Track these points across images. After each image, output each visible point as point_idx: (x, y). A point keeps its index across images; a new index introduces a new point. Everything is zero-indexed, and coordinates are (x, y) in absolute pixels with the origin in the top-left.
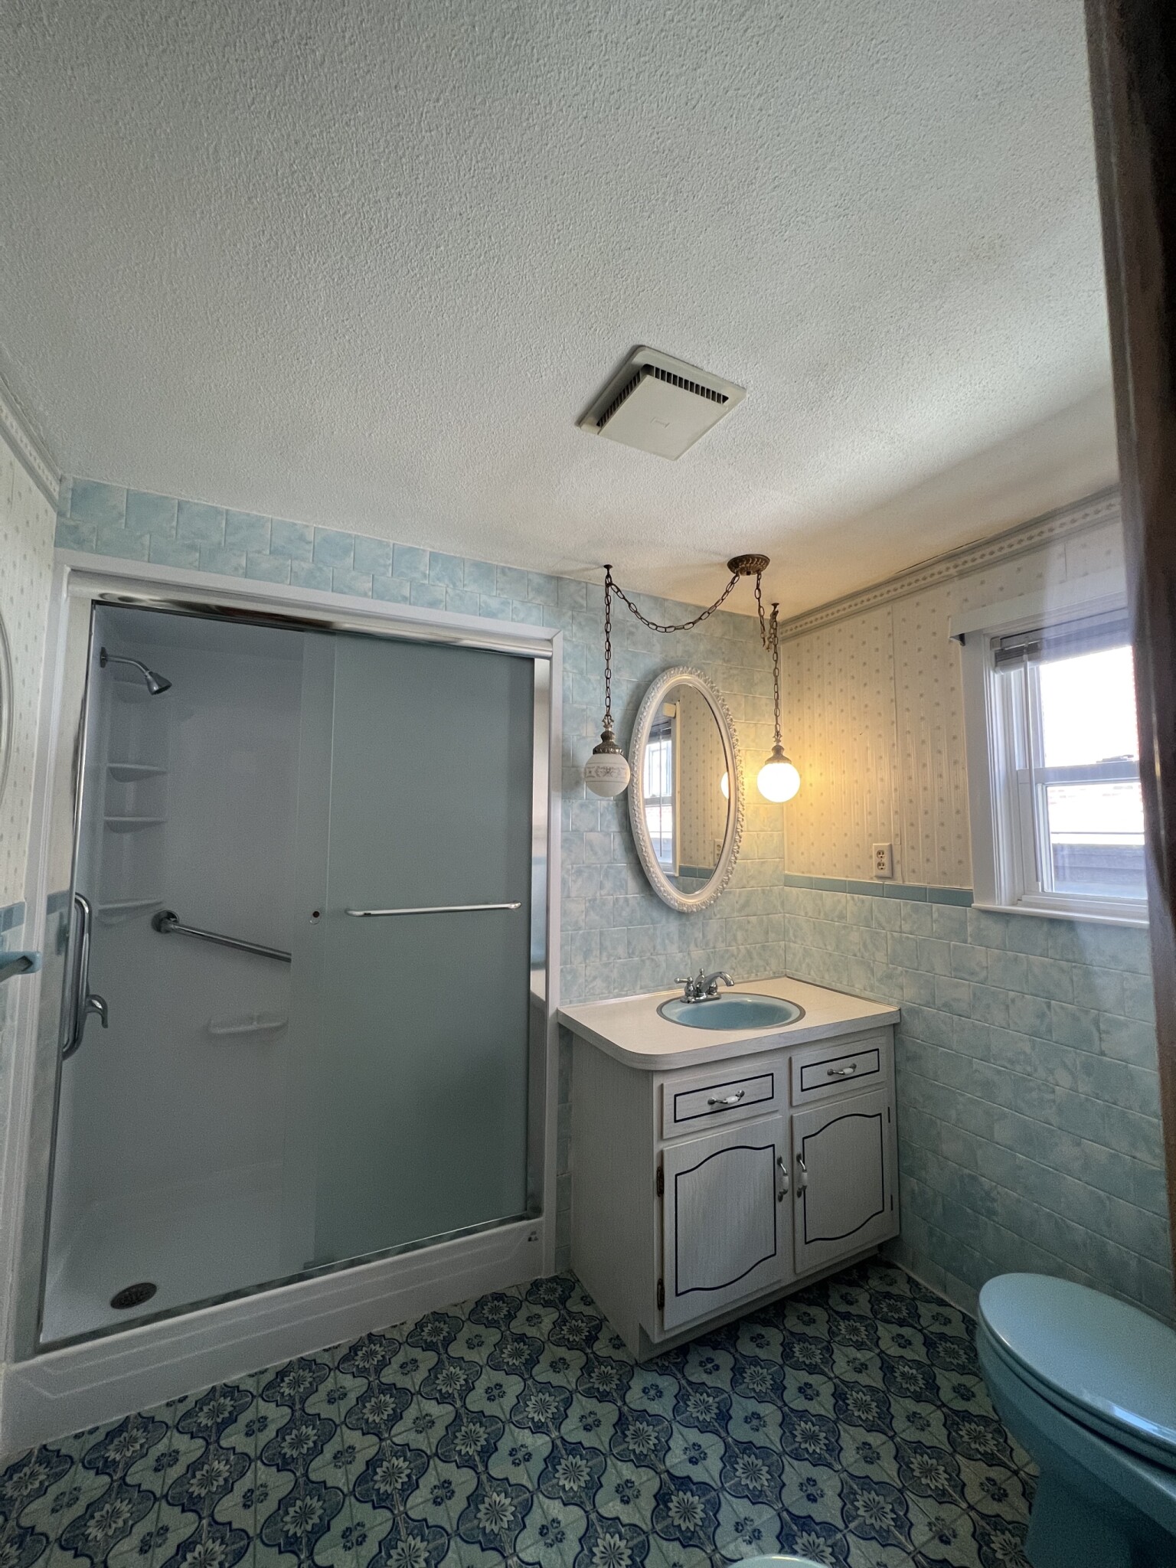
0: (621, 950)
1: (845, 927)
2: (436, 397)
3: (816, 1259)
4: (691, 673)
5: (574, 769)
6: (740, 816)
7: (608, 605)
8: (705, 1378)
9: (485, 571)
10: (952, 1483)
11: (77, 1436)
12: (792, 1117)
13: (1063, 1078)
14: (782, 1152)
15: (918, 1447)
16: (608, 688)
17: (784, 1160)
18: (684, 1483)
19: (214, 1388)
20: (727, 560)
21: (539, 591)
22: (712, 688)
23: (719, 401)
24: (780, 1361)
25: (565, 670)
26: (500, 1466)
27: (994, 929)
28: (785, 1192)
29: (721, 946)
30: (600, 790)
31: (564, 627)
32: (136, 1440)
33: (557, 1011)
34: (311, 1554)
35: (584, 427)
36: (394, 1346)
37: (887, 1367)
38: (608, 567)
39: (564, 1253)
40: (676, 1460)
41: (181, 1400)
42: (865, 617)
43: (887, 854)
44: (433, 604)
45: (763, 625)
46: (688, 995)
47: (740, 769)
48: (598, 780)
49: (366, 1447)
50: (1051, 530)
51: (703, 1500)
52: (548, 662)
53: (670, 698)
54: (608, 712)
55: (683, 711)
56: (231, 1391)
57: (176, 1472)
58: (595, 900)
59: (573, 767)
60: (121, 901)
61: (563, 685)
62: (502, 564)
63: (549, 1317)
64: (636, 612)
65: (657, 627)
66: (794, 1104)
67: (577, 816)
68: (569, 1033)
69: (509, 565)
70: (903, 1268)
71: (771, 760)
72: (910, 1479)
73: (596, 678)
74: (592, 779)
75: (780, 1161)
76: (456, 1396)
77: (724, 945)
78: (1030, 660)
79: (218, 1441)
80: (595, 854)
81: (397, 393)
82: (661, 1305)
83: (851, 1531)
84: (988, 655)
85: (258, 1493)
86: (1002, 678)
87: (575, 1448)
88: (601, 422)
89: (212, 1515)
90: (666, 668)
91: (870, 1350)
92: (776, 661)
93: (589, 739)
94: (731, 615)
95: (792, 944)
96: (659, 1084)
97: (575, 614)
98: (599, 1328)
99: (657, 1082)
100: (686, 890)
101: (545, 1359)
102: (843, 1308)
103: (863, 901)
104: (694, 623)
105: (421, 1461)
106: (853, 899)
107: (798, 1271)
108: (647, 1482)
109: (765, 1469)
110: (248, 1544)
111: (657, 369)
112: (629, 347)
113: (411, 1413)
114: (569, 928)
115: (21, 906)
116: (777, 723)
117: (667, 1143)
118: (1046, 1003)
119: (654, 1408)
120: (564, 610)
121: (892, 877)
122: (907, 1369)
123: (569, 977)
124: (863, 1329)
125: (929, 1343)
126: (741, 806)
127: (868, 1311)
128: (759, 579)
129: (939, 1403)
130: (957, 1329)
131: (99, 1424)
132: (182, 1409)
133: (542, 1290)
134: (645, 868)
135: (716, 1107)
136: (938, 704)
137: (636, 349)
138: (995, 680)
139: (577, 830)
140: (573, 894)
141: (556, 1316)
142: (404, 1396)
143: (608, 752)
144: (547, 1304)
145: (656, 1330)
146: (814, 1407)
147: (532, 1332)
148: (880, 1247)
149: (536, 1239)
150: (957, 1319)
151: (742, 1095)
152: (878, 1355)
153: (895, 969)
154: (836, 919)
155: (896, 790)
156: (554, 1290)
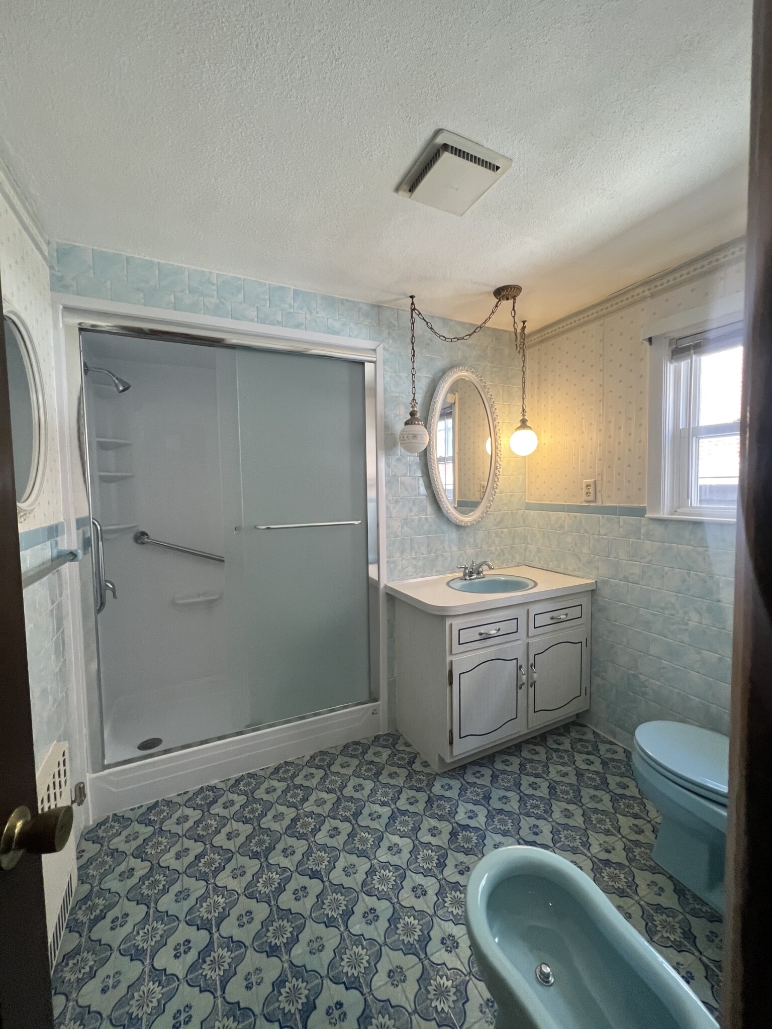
0: (424, 549)
1: (563, 534)
2: (300, 173)
3: (539, 721)
4: (467, 370)
5: (392, 436)
6: (498, 465)
7: (413, 324)
8: (475, 780)
9: (331, 302)
10: (614, 826)
11: (132, 810)
12: (528, 643)
13: (695, 617)
14: (522, 662)
15: (596, 811)
16: (414, 381)
17: (523, 666)
18: (466, 827)
19: (202, 788)
20: (493, 289)
21: (367, 315)
22: (481, 380)
23: (493, 170)
24: (519, 772)
25: (385, 370)
26: (364, 821)
27: (659, 530)
28: (523, 684)
29: (485, 547)
30: (409, 448)
31: (383, 341)
32: (164, 811)
33: (386, 586)
34: (267, 859)
35: (401, 192)
36: (299, 767)
37: (579, 774)
38: (412, 297)
39: (393, 721)
40: (461, 817)
41: (185, 793)
42: (584, 328)
43: (592, 485)
44: (298, 326)
45: (516, 336)
46: (465, 575)
47: (499, 435)
48: (408, 441)
49: (291, 813)
50: (718, 260)
51: (476, 835)
52: (373, 364)
53: (452, 390)
54: (414, 397)
55: (460, 399)
56: (212, 788)
57: (187, 825)
58: (407, 519)
59: (392, 434)
60: (114, 525)
61: (384, 380)
62: (342, 297)
63: (386, 753)
64: (431, 328)
65: (446, 338)
66: (530, 636)
67: (395, 466)
68: (393, 598)
69: (346, 298)
70: (591, 727)
71: (519, 428)
72: (590, 824)
73: (405, 375)
74: (405, 442)
75: (521, 667)
76: (337, 789)
77: (487, 546)
78: (695, 353)
79: (208, 811)
80: (407, 490)
81: (273, 171)
82: (451, 743)
83: (557, 848)
84: (666, 351)
85: (234, 834)
86: (675, 367)
87: (404, 813)
88: (412, 189)
89: (211, 843)
90: (451, 367)
91: (570, 766)
92: (524, 361)
93: (401, 417)
94: (494, 330)
95: (529, 546)
96: (450, 623)
97: (391, 331)
98: (415, 757)
99: (448, 622)
100: (463, 513)
101: (385, 773)
102: (555, 746)
103: (576, 517)
104: (470, 335)
105: (321, 820)
106: (569, 515)
107: (530, 727)
108: (445, 827)
109: (510, 821)
110: (233, 856)
111: (452, 147)
112: (433, 130)
113: (313, 798)
114: (392, 536)
115: (62, 523)
116: (523, 404)
117: (454, 657)
118: (687, 573)
119: (448, 794)
120: (383, 329)
121: (595, 501)
122: (590, 775)
123: (392, 566)
124: (566, 756)
125: (604, 763)
126: (499, 459)
127: (570, 748)
128: (514, 303)
129: (608, 791)
130: (621, 756)
131: (144, 804)
132: (186, 797)
133: (381, 739)
134: (438, 499)
135: (483, 636)
136: (631, 387)
137: (438, 132)
138: (670, 369)
139: (395, 476)
140: (394, 515)
141: (390, 752)
142: (308, 791)
143: (415, 424)
144: (384, 747)
145: (449, 756)
146: (538, 793)
147: (376, 760)
148: (578, 715)
149: (376, 713)
150: (620, 750)
151: (499, 630)
152: (575, 769)
153: (594, 557)
154: (558, 529)
155: (600, 445)
156: (388, 740)
